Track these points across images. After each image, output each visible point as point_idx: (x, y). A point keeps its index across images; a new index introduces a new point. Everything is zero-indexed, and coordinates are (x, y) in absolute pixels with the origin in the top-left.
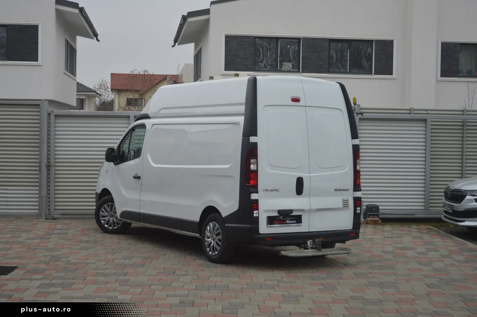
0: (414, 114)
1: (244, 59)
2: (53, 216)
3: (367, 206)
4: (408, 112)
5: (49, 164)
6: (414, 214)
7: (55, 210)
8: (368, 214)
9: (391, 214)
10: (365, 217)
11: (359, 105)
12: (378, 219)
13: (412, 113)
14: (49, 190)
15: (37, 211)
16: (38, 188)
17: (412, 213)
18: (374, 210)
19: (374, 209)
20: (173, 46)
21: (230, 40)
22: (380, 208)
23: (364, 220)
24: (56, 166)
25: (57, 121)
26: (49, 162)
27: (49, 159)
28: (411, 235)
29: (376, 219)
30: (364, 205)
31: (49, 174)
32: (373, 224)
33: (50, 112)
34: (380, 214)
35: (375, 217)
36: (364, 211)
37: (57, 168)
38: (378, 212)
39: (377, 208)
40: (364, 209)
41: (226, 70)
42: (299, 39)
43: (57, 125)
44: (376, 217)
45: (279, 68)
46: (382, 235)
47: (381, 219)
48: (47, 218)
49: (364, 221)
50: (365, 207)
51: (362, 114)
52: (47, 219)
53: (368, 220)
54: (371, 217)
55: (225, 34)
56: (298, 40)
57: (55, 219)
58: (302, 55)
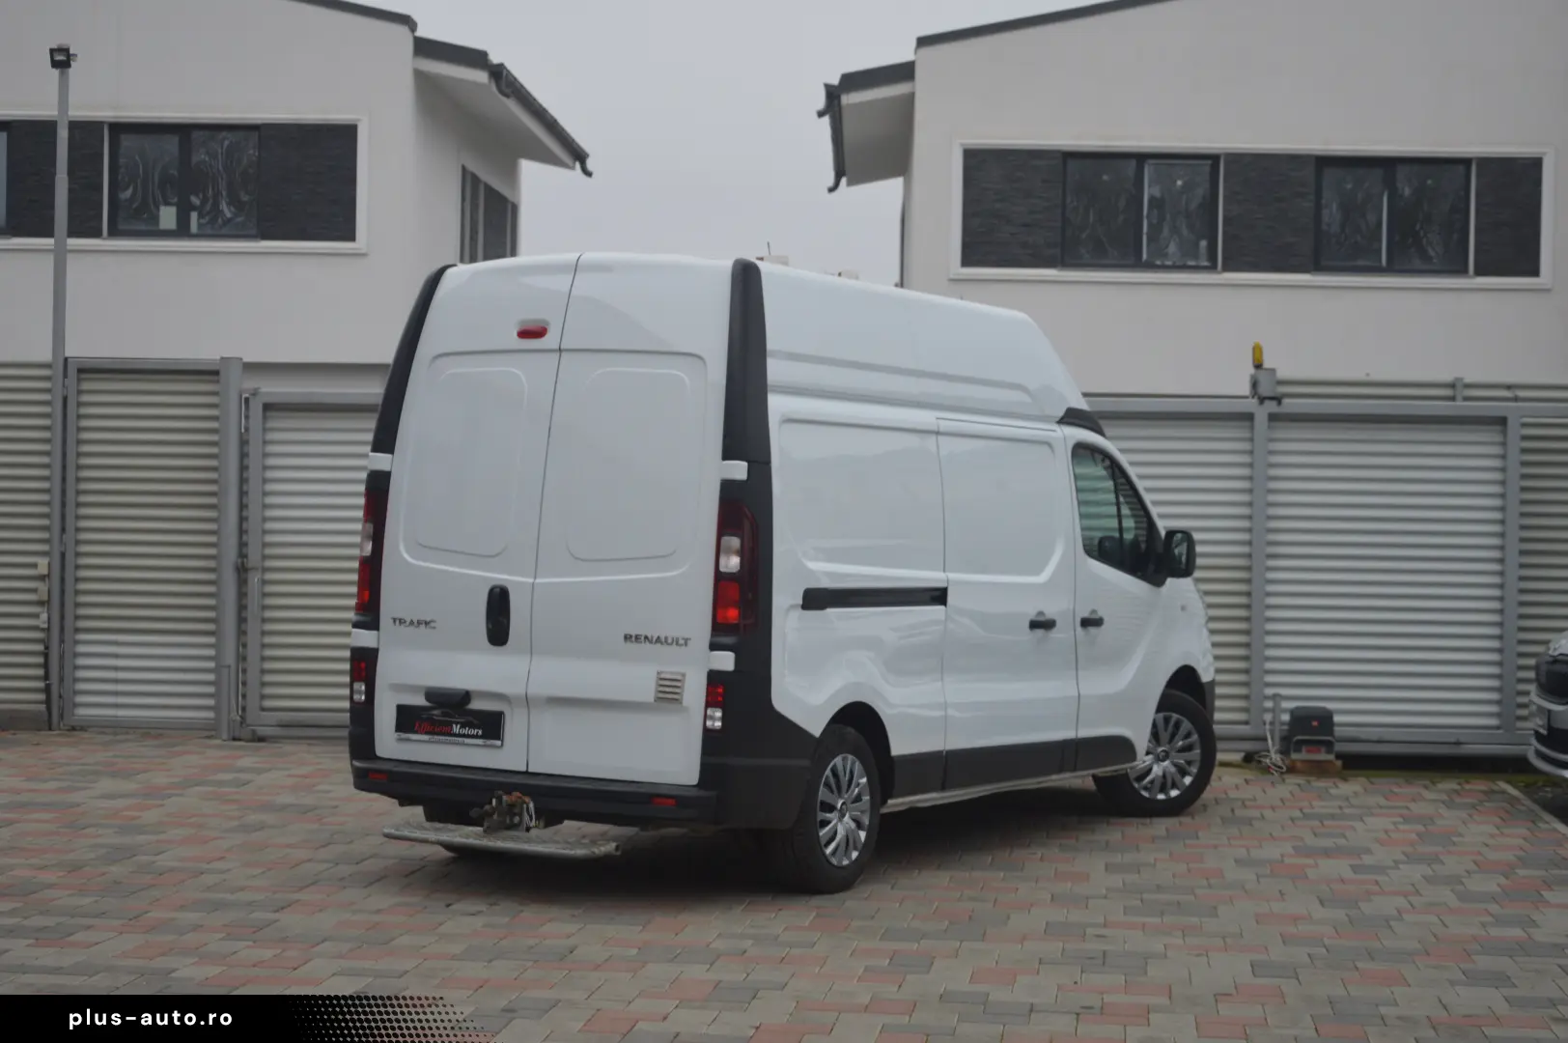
0: (1466, 399)
1: (1025, 225)
2: (254, 731)
3: (1293, 712)
4: (1448, 392)
5: (243, 563)
6: (1462, 740)
7: (263, 709)
8: (1295, 739)
9: (1379, 742)
10: (1284, 752)
11: (1273, 371)
12: (1331, 757)
13: (1459, 397)
14: (245, 646)
15: (211, 714)
16: (212, 640)
17: (1453, 740)
18: (1315, 727)
19: (1315, 723)
20: (832, 190)
21: (978, 163)
22: (1337, 719)
23: (1282, 760)
24: (265, 570)
25: (270, 424)
26: (242, 555)
27: (242, 545)
28: (1405, 812)
29: (1323, 756)
30: (1285, 711)
31: (242, 595)
32: (1311, 774)
33: (247, 395)
34: (1338, 741)
35: (1319, 751)
36: (1281, 730)
37: (269, 576)
38: (1331, 733)
39: (1325, 719)
40: (1283, 724)
41: (967, 261)
42: (1213, 159)
43: (270, 436)
44: (1323, 749)
45: (1145, 256)
46: (1301, 810)
47: (1339, 756)
48: (237, 734)
49: (1280, 763)
50: (1286, 717)
51: (1278, 399)
52: (234, 739)
53: (1294, 761)
54: (1304, 749)
55: (962, 145)
56: (1209, 162)
57: (261, 739)
58: (1225, 210)
